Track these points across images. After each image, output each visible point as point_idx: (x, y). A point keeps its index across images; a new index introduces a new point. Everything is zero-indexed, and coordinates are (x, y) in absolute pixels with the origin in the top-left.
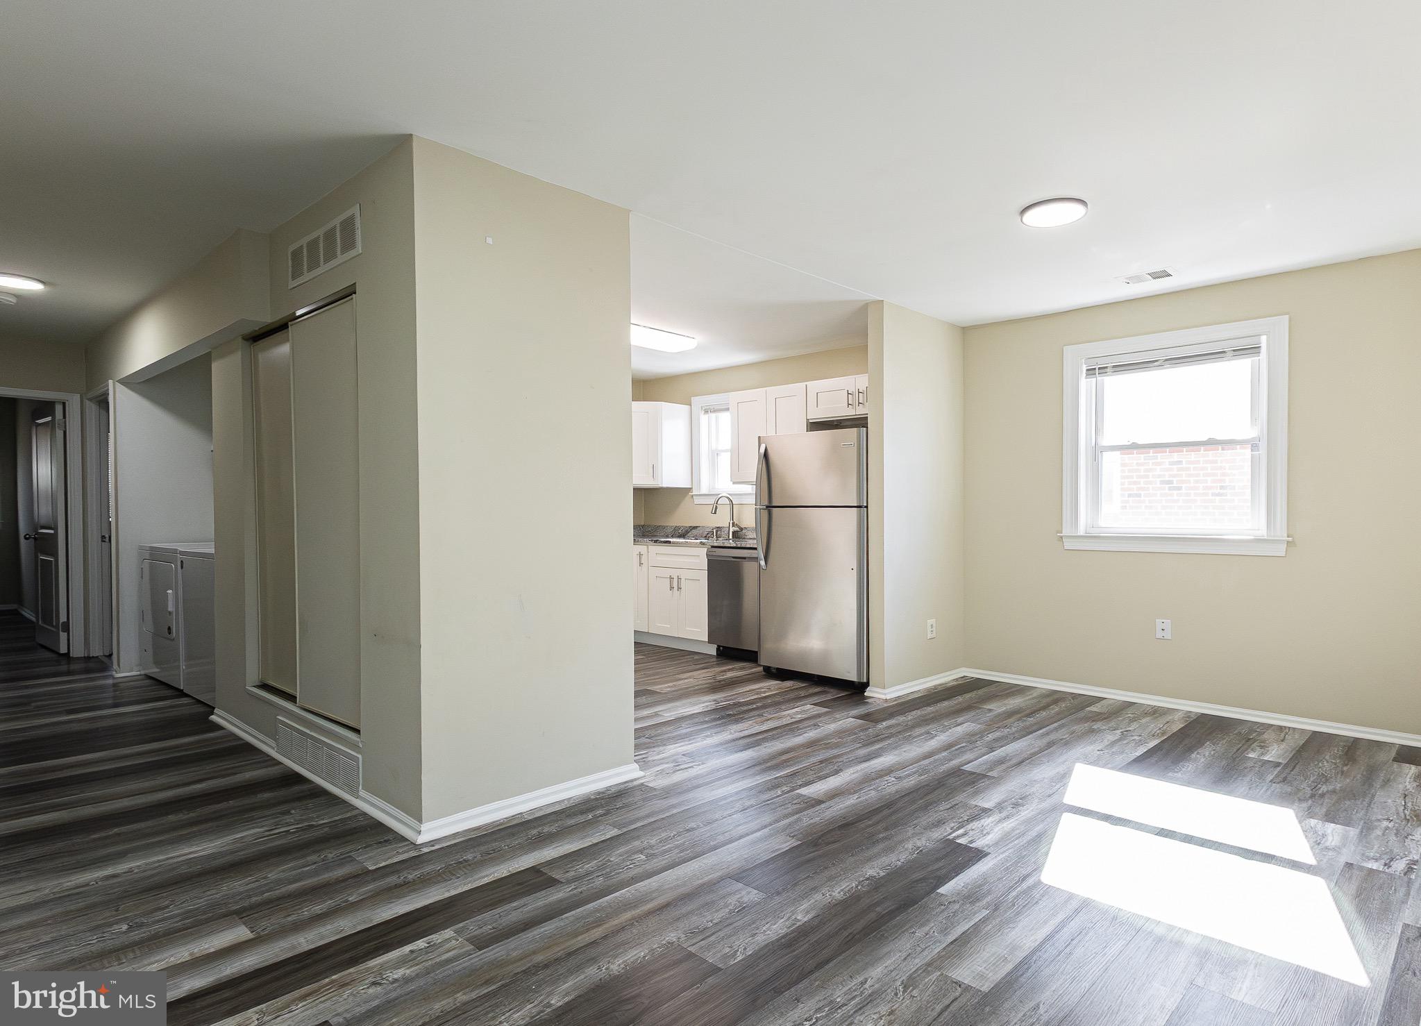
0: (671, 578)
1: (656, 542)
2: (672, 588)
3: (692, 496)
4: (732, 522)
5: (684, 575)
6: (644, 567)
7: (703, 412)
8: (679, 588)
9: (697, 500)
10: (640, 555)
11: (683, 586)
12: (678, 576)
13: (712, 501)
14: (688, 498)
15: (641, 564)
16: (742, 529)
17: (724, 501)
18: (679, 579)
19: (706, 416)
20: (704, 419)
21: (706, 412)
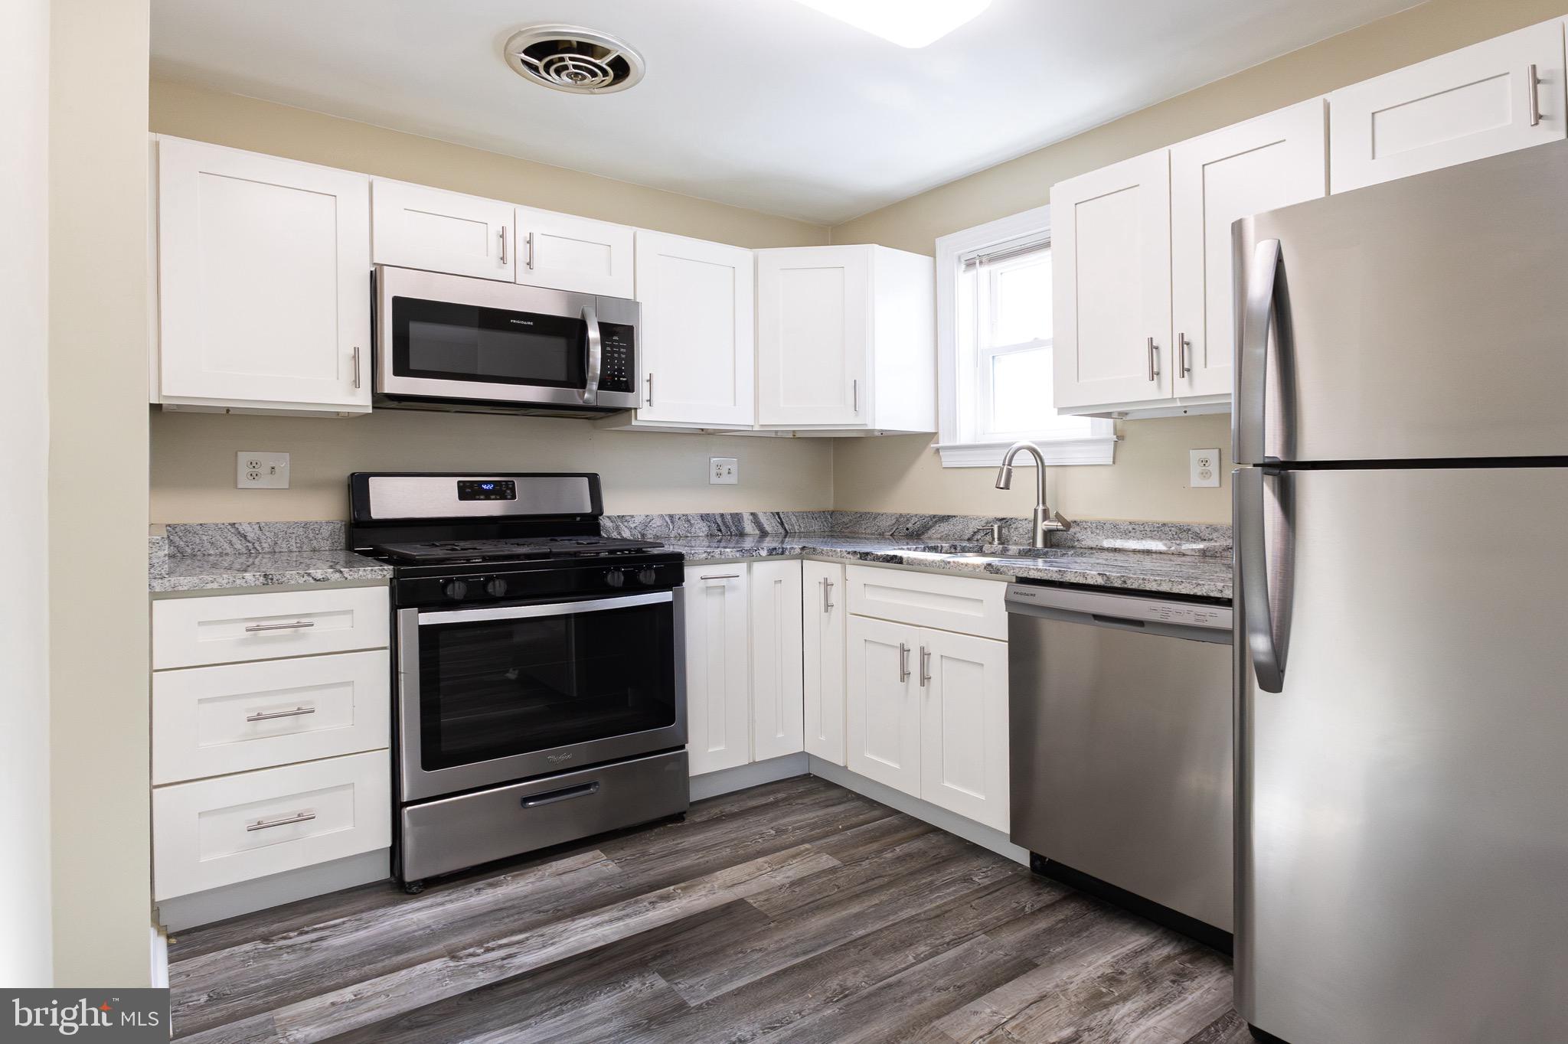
0: (904, 651)
1: (864, 556)
2: (904, 675)
3: (938, 450)
4: (1041, 507)
5: (938, 643)
6: (836, 612)
7: (963, 266)
8: (924, 679)
9: (948, 460)
10: (827, 585)
11: (934, 671)
12: (922, 649)
13: (997, 459)
14: (927, 455)
15: (828, 606)
16: (1067, 525)
17: (1025, 459)
18: (924, 655)
19: (972, 273)
20: (965, 280)
21: (970, 264)
